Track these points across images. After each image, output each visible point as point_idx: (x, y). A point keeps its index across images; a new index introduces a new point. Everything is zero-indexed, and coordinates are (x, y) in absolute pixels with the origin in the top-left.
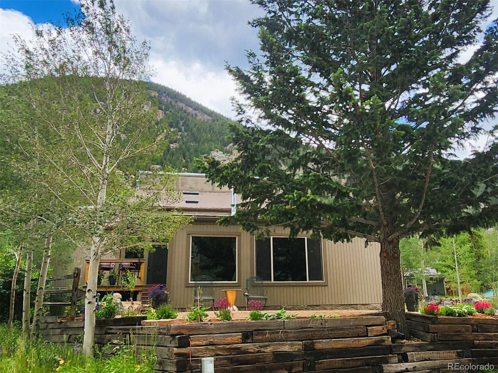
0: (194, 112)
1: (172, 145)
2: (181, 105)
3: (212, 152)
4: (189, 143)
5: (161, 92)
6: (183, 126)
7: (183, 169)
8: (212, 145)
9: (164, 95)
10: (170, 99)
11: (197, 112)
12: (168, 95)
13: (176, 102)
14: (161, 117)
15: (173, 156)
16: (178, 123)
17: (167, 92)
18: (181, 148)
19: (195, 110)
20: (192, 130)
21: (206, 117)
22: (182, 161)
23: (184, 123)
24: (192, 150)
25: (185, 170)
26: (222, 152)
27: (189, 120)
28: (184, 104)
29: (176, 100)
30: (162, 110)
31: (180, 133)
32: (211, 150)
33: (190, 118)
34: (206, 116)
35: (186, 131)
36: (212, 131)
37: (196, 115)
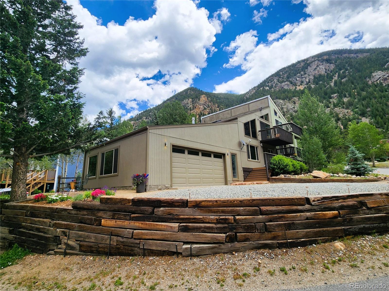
0: (355, 56)
1: (343, 80)
2: (345, 55)
3: (372, 74)
4: (354, 75)
5: (330, 54)
6: (348, 67)
7: (353, 90)
8: (372, 70)
9: (333, 55)
10: (337, 56)
11: (358, 54)
12: (335, 54)
13: (341, 55)
14: (333, 67)
15: (344, 86)
16: (344, 67)
17: (334, 52)
18: (349, 79)
19: (356, 54)
20: (355, 66)
21: (365, 55)
22: (351, 86)
23: (349, 65)
24: (357, 78)
25: (355, 91)
26: (380, 71)
27: (352, 62)
28: (347, 54)
29: (341, 54)
30: (333, 63)
31: (347, 72)
32: (371, 73)
33: (353, 60)
34: (365, 54)
35: (351, 68)
36: (370, 61)
37: (357, 56)
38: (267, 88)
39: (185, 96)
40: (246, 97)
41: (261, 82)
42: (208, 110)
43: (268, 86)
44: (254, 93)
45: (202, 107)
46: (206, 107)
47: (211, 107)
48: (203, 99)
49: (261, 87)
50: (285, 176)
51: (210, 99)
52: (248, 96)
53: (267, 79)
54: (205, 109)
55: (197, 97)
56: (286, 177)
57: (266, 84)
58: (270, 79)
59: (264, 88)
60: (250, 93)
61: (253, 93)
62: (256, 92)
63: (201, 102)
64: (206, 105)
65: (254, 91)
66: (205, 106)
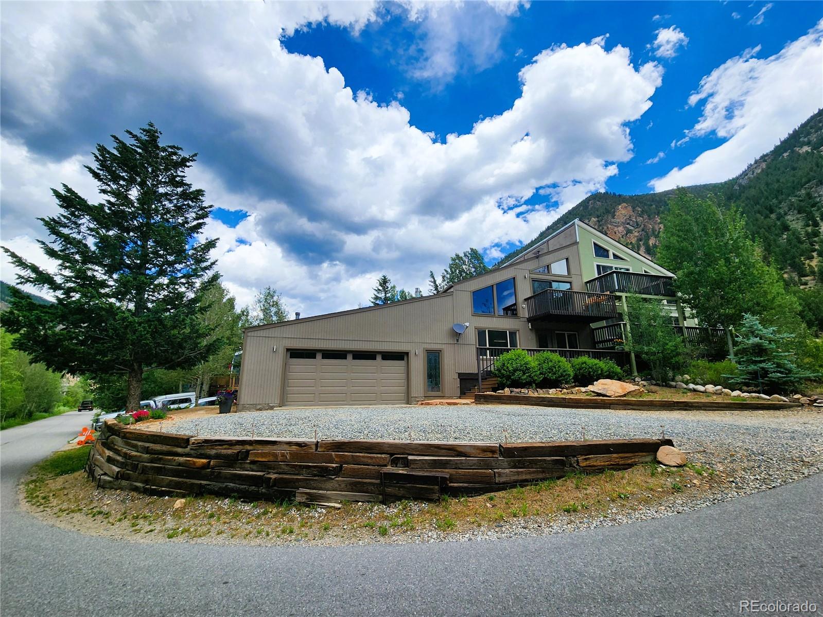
38: (806, 149)
39: (584, 214)
40: (740, 185)
41: (782, 139)
42: (636, 234)
43: (808, 143)
44: (763, 170)
45: (621, 229)
46: (632, 228)
47: (642, 226)
48: (623, 212)
49: (786, 151)
51: (639, 209)
52: (744, 182)
53: (803, 126)
54: (629, 232)
55: (608, 212)
57: (801, 139)
58: (812, 124)
59: (793, 151)
60: (751, 173)
61: (759, 171)
62: (768, 167)
63: (618, 220)
64: (631, 223)
65: (764, 165)
66: (628, 226)
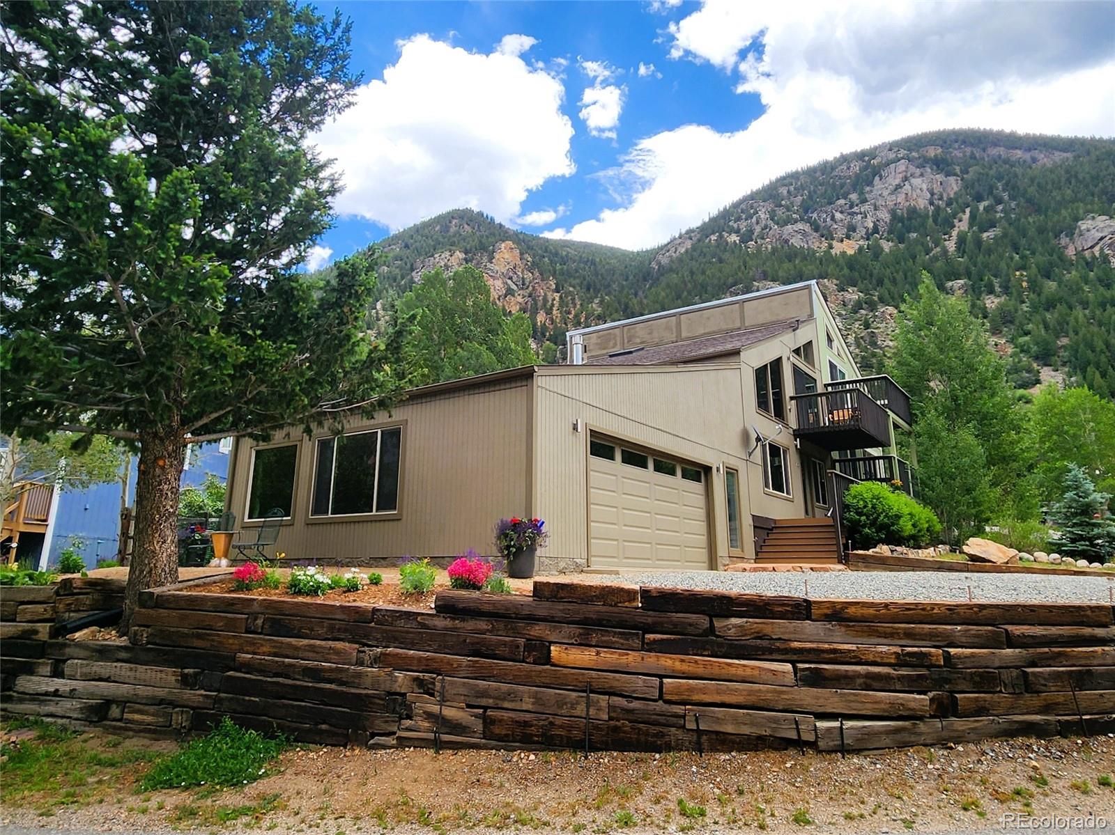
0: (1027, 156)
1: (985, 235)
2: (994, 151)
3: (1080, 223)
4: (1022, 220)
5: (949, 142)
6: (1004, 190)
7: (1018, 273)
8: (1077, 209)
9: (956, 145)
10: (968, 150)
11: (1035, 153)
12: (964, 142)
13: (984, 150)
14: (956, 189)
15: (990, 255)
16: (991, 188)
17: (961, 138)
18: (1005, 235)
19: (1030, 150)
20: (1025, 191)
21: (1058, 156)
22: (1012, 258)
23: (1007, 184)
24: (1032, 232)
25: (1022, 275)
26: (1105, 217)
27: (1016, 175)
28: (1002, 149)
29: (981, 146)
30: (955, 175)
31: (1000, 207)
32: (1077, 219)
33: (1019, 170)
34: (1057, 153)
35: (1012, 198)
36: (1073, 181)
37: (1034, 160)
38: (734, 238)
39: (441, 239)
40: (659, 264)
41: (711, 215)
42: (520, 299)
43: (737, 231)
44: (687, 251)
45: (498, 283)
46: (514, 287)
47: (531, 288)
48: (506, 256)
49: (713, 233)
50: (892, 551)
51: (529, 259)
52: (665, 261)
53: (735, 206)
54: (509, 292)
55: (483, 248)
56: (895, 555)
57: (731, 223)
58: (743, 206)
59: (721, 237)
60: (673, 249)
61: (683, 250)
62: (694, 248)
63: (497, 268)
64: (515, 279)
65: (689, 244)
66: (509, 282)
